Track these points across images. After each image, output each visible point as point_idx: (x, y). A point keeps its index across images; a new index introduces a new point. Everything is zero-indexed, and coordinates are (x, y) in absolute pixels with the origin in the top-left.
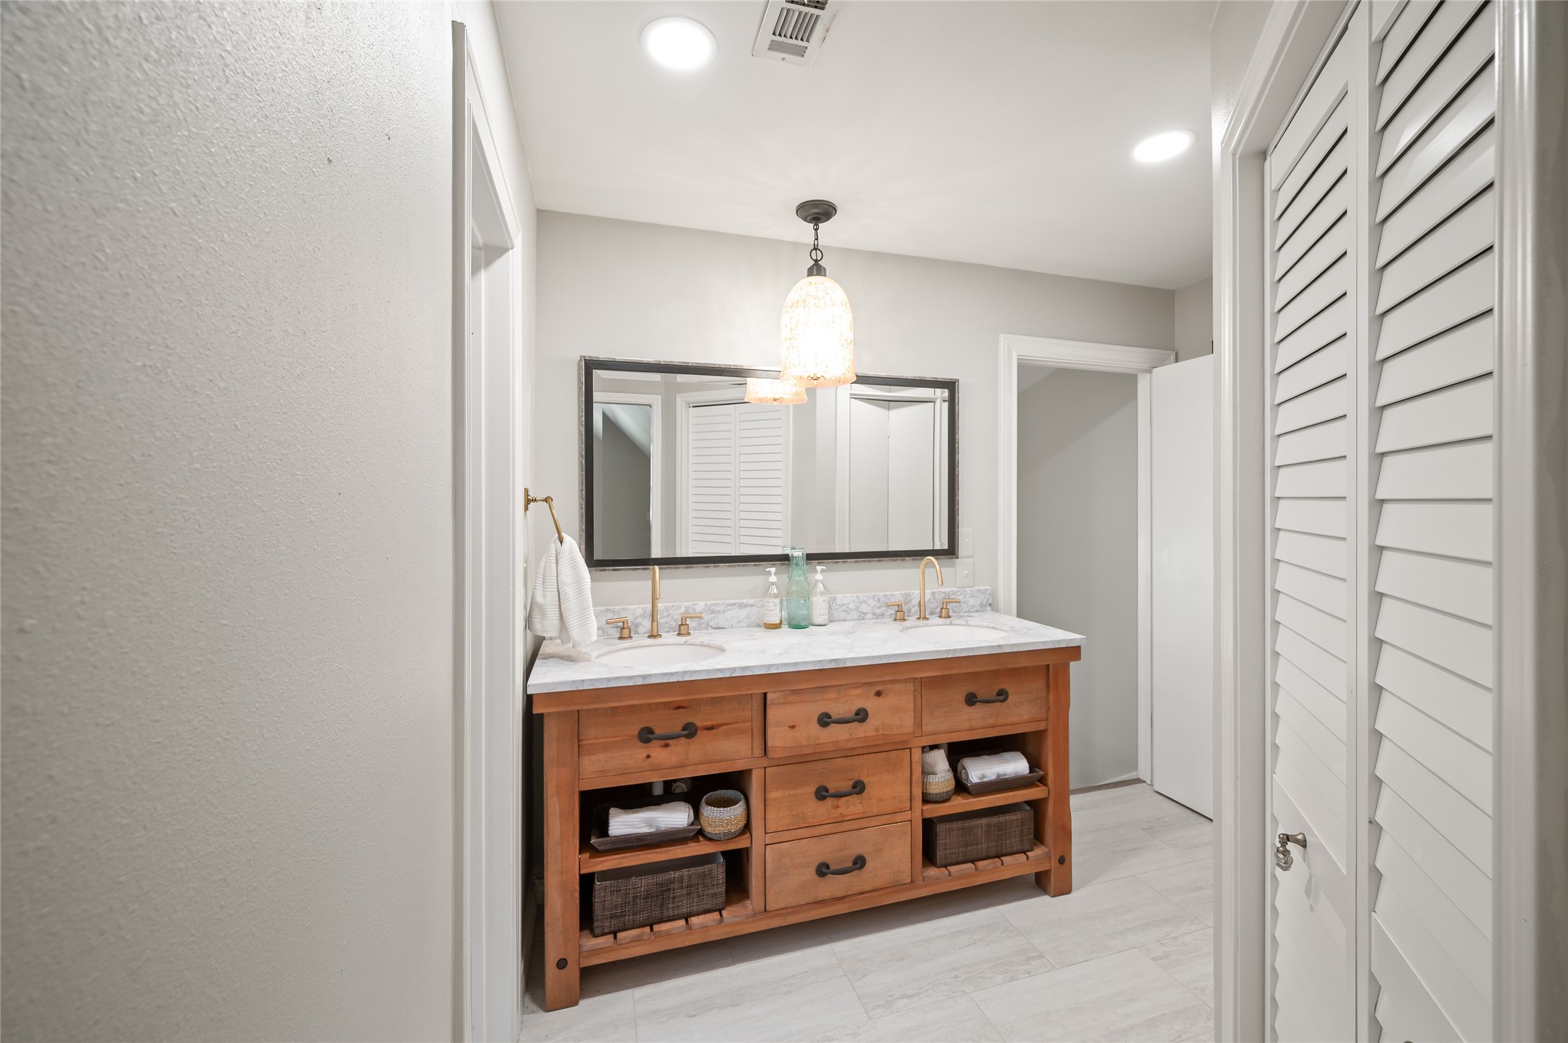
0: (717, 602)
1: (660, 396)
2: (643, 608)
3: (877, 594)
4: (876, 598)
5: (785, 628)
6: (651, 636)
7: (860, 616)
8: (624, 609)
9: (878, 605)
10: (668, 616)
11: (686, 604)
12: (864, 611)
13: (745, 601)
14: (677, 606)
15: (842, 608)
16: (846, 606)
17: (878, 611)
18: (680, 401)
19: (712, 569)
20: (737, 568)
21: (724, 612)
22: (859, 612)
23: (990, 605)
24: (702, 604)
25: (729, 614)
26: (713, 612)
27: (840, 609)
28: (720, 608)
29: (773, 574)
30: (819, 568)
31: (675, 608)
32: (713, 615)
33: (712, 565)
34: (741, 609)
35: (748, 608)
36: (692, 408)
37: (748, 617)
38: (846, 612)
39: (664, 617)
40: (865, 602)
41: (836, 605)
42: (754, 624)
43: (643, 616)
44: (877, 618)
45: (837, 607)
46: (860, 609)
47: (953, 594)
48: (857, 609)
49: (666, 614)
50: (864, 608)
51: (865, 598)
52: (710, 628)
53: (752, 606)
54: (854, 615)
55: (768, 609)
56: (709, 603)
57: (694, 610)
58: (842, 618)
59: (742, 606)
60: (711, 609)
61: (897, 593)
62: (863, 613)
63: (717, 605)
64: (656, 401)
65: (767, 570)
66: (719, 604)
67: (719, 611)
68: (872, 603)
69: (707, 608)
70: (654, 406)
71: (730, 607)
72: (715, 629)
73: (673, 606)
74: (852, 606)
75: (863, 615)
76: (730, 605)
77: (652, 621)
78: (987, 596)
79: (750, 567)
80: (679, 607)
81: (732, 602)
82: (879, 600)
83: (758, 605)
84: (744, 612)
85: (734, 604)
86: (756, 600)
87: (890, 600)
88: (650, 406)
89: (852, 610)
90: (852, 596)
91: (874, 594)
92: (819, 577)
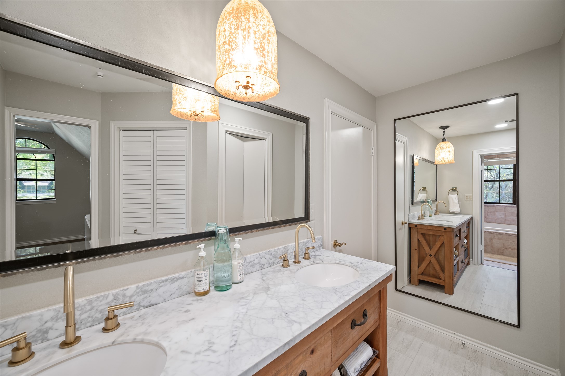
0: (149, 282)
1: (98, 122)
2: (55, 310)
3: (270, 250)
4: (270, 253)
5: (213, 293)
6: (65, 345)
7: (261, 267)
8: (23, 318)
9: (271, 257)
10: (91, 310)
11: (114, 291)
12: (263, 263)
13: (176, 275)
14: (104, 296)
15: (250, 264)
16: (252, 263)
17: (271, 261)
18: (113, 126)
19: (144, 253)
20: (170, 248)
21: (156, 289)
22: (260, 264)
23: (322, 245)
24: (133, 287)
25: (161, 290)
26: (145, 292)
27: (249, 265)
28: (153, 287)
29: (202, 250)
30: (237, 239)
31: (101, 299)
32: (145, 295)
33: (145, 249)
34: (174, 283)
35: (180, 281)
36: (122, 132)
37: (180, 288)
38: (253, 266)
39: (86, 312)
40: (264, 257)
41: (247, 263)
42: (185, 293)
43: (55, 319)
44: (271, 266)
45: (247, 264)
46: (261, 263)
47: (307, 243)
48: (259, 262)
49: (88, 308)
50: (264, 261)
51: (264, 254)
52: (142, 308)
53: (183, 278)
54: (258, 267)
55: (199, 280)
56: (141, 284)
57: (124, 296)
58: (250, 271)
59: (174, 280)
60: (143, 290)
61: (281, 247)
62: (263, 265)
63: (148, 285)
64: (95, 125)
65: (198, 247)
66: (152, 283)
67: (152, 290)
68: (268, 256)
69: (138, 291)
70: (93, 128)
71: (162, 284)
72: (147, 307)
73: (98, 298)
74: (256, 261)
75: (262, 266)
76: (163, 282)
77: (67, 327)
78: (321, 241)
79: (182, 246)
80: (106, 297)
81: (164, 278)
82: (272, 254)
83: (188, 276)
84: (176, 284)
85: (167, 280)
86: (187, 271)
87: (277, 252)
88: (90, 127)
89: (256, 264)
90: (256, 255)
91: (268, 250)
92: (237, 246)
